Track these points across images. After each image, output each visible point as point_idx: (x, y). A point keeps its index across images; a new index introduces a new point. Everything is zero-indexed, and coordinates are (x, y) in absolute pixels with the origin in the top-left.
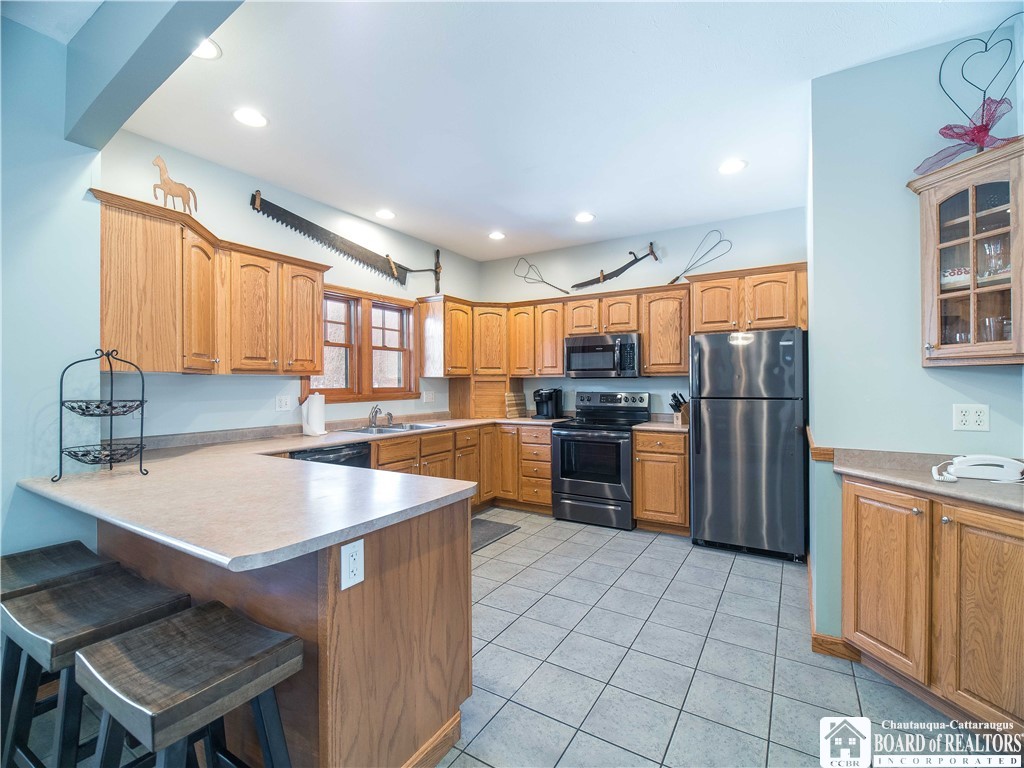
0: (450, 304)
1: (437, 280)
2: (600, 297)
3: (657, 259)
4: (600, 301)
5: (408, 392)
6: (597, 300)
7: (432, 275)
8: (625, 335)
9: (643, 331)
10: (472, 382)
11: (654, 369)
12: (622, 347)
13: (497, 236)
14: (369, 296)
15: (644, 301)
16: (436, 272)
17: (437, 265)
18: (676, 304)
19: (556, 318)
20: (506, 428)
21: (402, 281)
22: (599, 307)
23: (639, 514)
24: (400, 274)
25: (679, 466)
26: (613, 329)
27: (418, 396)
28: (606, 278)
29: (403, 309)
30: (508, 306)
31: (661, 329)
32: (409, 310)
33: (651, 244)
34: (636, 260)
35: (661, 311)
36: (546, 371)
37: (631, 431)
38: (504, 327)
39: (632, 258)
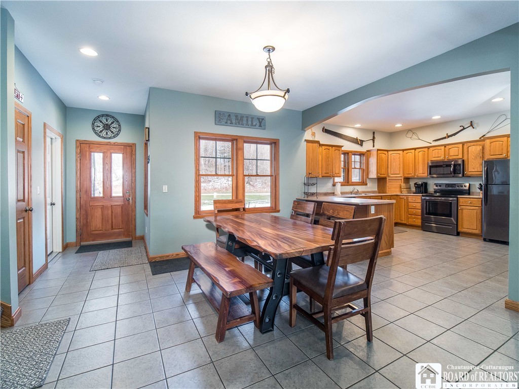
0: (379, 152)
1: (374, 142)
2: (445, 146)
3: (474, 128)
4: (445, 147)
5: (363, 183)
6: (443, 147)
7: (372, 141)
8: (456, 161)
9: (465, 158)
10: (387, 179)
11: (470, 173)
12: (455, 165)
13: (399, 125)
14: (351, 152)
15: (465, 146)
16: (373, 140)
17: (374, 138)
18: (481, 147)
19: (425, 154)
20: (401, 197)
21: (361, 145)
22: (445, 149)
23: (460, 229)
24: (361, 143)
25: (479, 211)
26: (451, 158)
27: (366, 184)
28: (449, 137)
29: (361, 154)
30: (403, 150)
31: (473, 157)
32: (363, 154)
33: (471, 122)
34: (464, 129)
35: (473, 150)
36: (419, 175)
37: (457, 198)
38: (401, 158)
39: (462, 128)
